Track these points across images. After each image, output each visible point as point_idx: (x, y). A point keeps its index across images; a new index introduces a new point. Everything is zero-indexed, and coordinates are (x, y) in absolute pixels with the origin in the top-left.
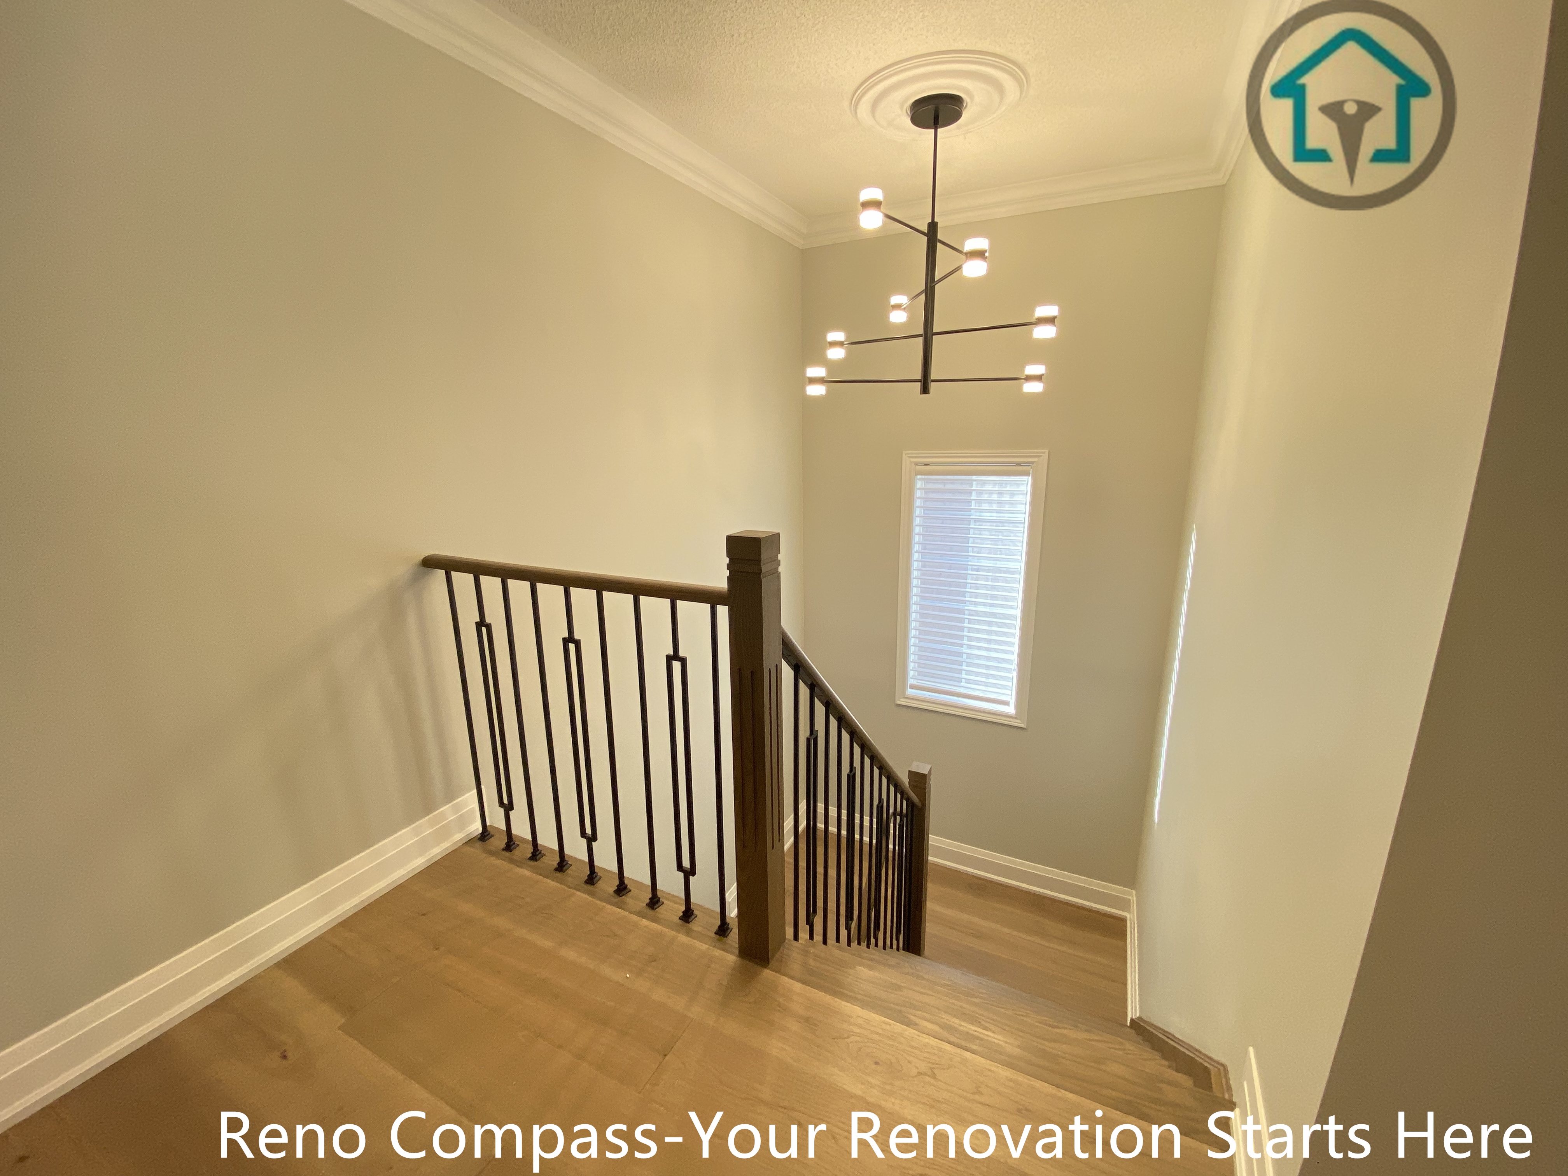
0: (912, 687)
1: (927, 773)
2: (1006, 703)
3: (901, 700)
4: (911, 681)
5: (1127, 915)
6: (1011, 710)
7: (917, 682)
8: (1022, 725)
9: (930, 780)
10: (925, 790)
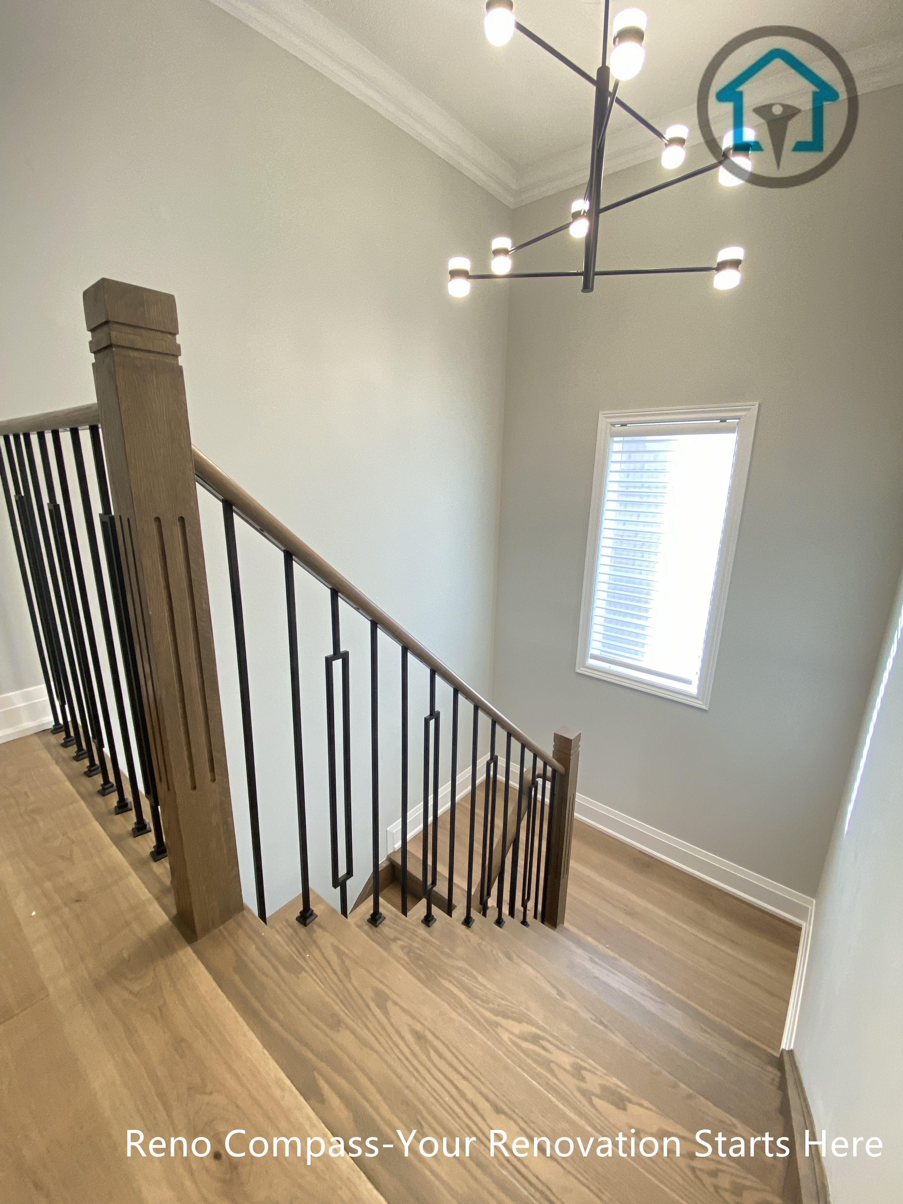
0: (594, 657)
1: (572, 739)
2: (689, 682)
3: (582, 669)
4: (592, 651)
5: (804, 925)
6: (693, 689)
7: (601, 654)
8: (704, 707)
9: (578, 746)
10: (570, 757)
